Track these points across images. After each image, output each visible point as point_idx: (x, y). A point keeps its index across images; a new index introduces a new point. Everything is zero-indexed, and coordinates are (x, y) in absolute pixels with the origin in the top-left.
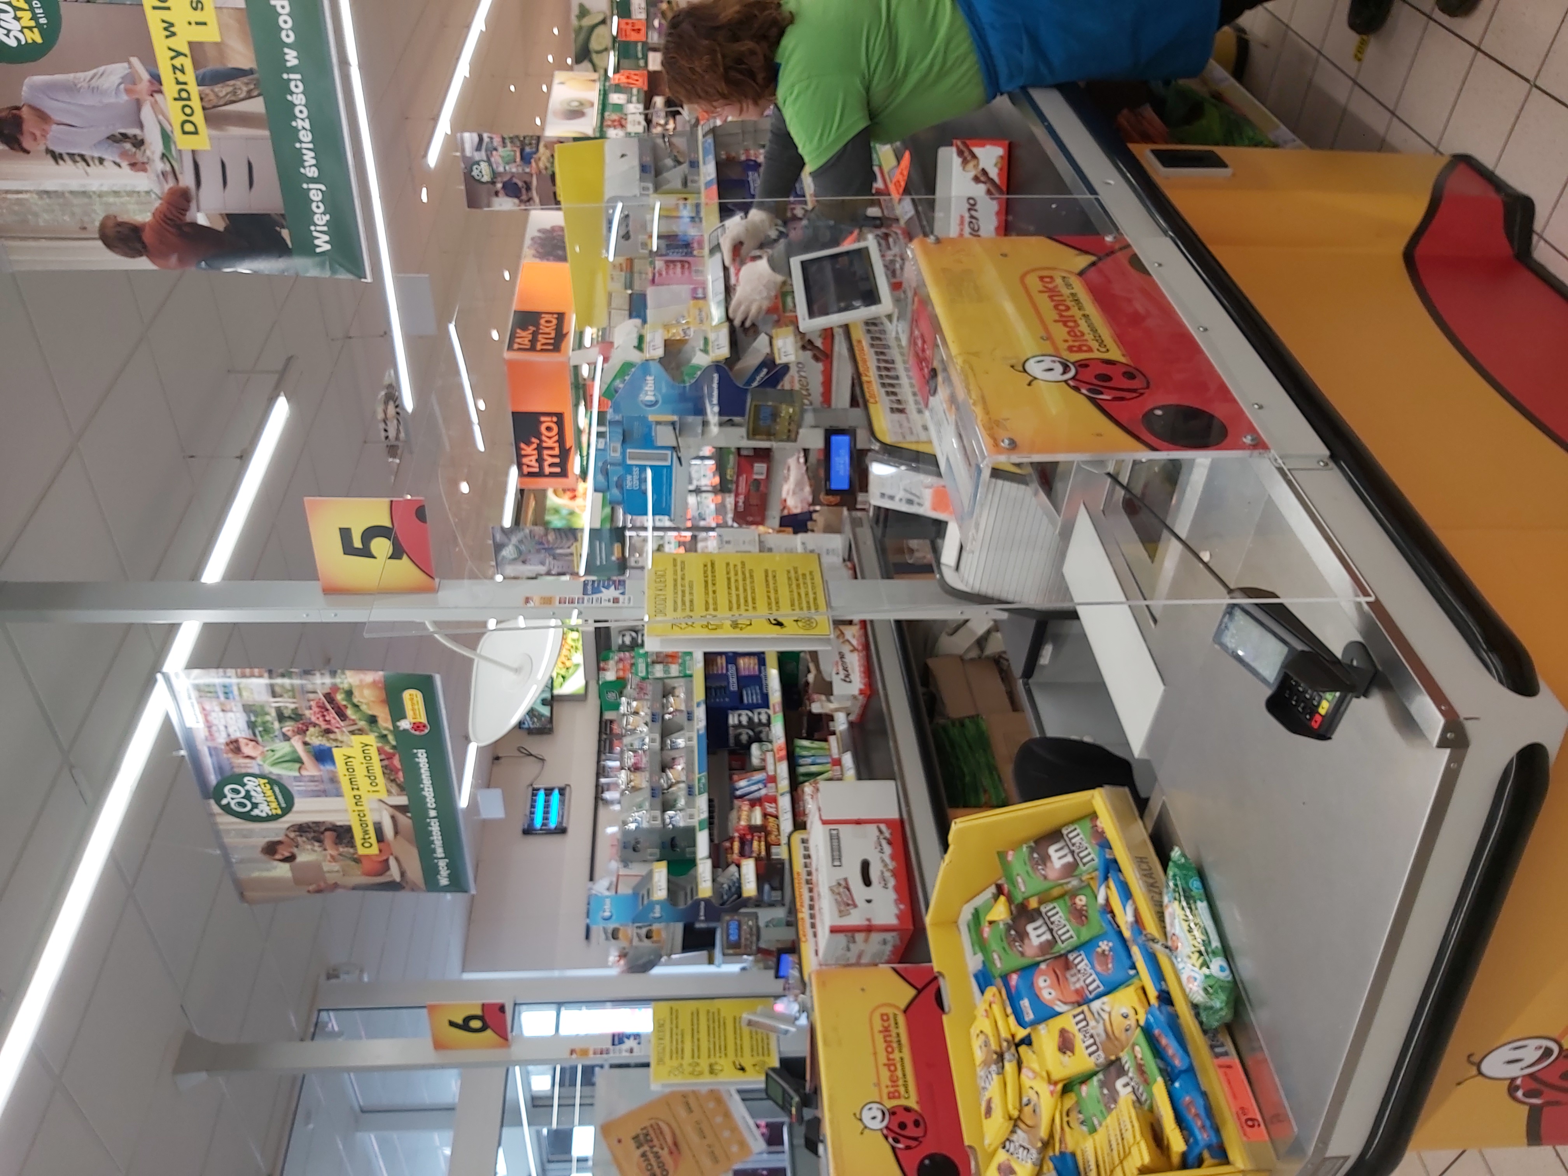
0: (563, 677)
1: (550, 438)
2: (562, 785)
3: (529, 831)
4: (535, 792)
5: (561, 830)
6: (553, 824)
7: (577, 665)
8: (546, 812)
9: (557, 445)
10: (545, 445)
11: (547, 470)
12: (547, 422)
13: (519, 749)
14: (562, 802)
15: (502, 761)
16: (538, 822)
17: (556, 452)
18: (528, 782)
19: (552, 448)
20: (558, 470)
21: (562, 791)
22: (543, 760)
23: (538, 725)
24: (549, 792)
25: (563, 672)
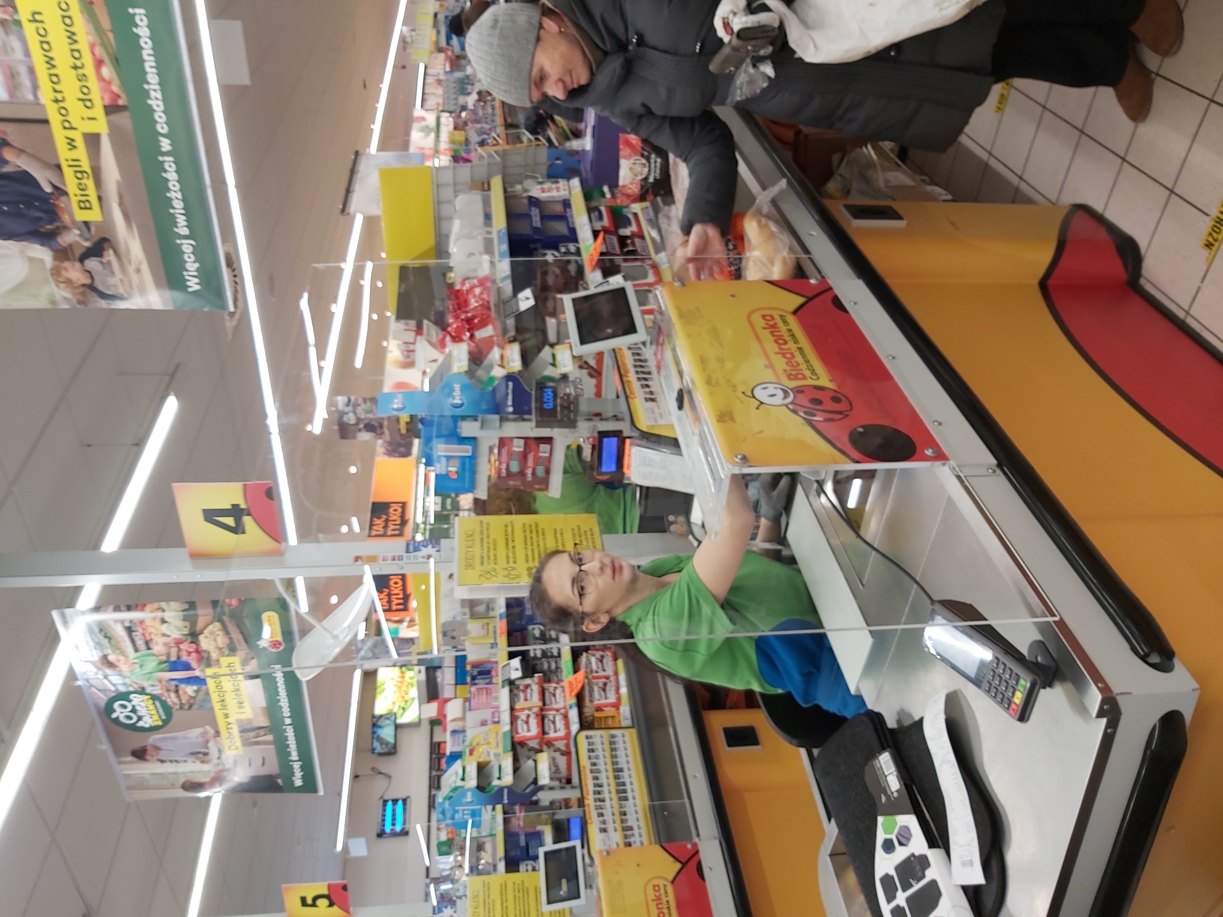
0: (404, 709)
1: (396, 588)
2: (404, 796)
3: (381, 834)
4: (385, 802)
5: (405, 833)
6: (398, 828)
7: (413, 699)
8: (394, 819)
9: (401, 592)
10: (393, 592)
11: (394, 607)
12: (394, 579)
13: (373, 769)
14: (405, 810)
15: (360, 778)
16: (388, 828)
17: (401, 596)
18: (380, 796)
19: (398, 594)
20: (401, 607)
21: (405, 801)
22: (389, 777)
23: (386, 750)
24: (395, 802)
25: (403, 705)
